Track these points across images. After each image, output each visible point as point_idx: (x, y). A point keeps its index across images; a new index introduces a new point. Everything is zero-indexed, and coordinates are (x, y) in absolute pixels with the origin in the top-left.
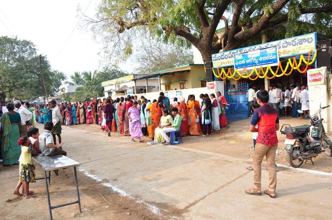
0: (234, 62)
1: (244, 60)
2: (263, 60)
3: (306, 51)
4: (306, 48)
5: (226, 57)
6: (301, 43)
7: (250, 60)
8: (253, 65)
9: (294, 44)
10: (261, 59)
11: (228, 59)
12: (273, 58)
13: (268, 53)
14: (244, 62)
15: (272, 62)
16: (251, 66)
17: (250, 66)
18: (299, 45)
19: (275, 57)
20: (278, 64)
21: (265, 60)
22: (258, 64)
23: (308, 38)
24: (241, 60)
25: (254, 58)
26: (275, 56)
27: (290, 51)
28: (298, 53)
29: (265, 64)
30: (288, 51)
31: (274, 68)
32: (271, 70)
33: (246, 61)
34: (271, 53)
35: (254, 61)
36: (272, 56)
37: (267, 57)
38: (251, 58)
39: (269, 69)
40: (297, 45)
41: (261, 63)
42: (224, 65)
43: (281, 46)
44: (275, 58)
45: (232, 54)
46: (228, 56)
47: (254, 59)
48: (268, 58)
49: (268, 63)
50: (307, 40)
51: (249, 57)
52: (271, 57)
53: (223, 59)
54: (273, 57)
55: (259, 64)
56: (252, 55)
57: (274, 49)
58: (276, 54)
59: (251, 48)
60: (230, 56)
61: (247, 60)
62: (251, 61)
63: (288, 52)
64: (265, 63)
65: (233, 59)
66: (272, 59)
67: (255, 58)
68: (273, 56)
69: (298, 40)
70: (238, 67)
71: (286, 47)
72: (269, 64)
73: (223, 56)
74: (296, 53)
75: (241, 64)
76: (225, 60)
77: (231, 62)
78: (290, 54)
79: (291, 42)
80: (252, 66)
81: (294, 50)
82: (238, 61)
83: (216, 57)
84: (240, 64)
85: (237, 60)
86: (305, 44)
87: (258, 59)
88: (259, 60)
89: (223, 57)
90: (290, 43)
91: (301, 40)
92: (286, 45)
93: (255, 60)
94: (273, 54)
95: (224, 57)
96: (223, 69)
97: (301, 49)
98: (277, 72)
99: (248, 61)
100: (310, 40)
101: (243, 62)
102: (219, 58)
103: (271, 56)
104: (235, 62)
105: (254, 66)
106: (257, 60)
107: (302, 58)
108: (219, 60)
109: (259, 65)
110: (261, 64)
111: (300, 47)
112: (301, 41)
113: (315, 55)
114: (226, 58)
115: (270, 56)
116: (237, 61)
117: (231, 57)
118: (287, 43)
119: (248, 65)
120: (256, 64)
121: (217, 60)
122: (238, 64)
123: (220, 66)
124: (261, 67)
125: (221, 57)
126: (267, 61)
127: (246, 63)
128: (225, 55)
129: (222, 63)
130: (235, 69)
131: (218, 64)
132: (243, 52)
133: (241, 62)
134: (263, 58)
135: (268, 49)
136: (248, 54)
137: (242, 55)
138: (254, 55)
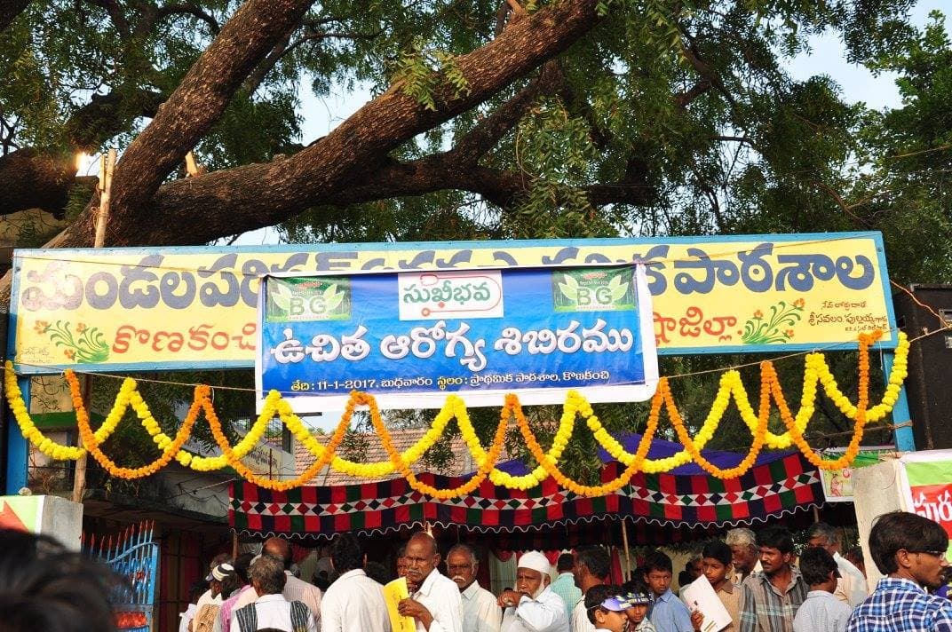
0: (256, 339)
1: (362, 330)
2: (532, 349)
3: (840, 335)
4: (833, 312)
5: (181, 290)
6: (801, 277)
7: (418, 340)
8: (443, 381)
9: (760, 277)
10: (511, 341)
11: (197, 313)
12: (612, 348)
13: (569, 309)
14: (365, 349)
15: (604, 374)
16: (425, 388)
17: (414, 388)
18: (790, 294)
19: (624, 340)
20: (649, 388)
21: (546, 350)
22: (488, 379)
23: (843, 259)
24: (336, 328)
25: (451, 325)
26: (627, 333)
27: (732, 321)
28: (789, 341)
29: (546, 384)
30: (719, 320)
31: (623, 419)
32: (594, 423)
33: (375, 344)
34: (594, 306)
35: (449, 351)
36: (604, 330)
37: (564, 334)
38: (432, 323)
39: (578, 414)
40: (780, 287)
41: (507, 368)
42: (140, 356)
43: (670, 273)
44: (625, 348)
45: (240, 279)
46: (200, 282)
47: (455, 336)
48: (569, 342)
49: (566, 376)
50: (838, 269)
51: (408, 311)
52: (597, 342)
53: (149, 301)
54: (612, 340)
55: (498, 378)
56: (433, 305)
57: (617, 286)
58: (632, 321)
59: (428, 257)
60: (224, 287)
61: (391, 338)
62: (424, 347)
63: (716, 327)
64: (543, 377)
65: (243, 314)
66: (599, 349)
67: (464, 327)
68: (613, 332)
69: (782, 259)
70: (297, 386)
71: (705, 288)
72: (574, 383)
73: (153, 277)
74: (775, 340)
75: (330, 357)
76: (160, 318)
77: (220, 341)
78: (735, 341)
79: (739, 264)
80: (435, 387)
81: (758, 315)
82: (304, 334)
84: (316, 357)
85: (295, 326)
86: (830, 289)
87: (490, 340)
88: (498, 345)
89: (141, 285)
90: (731, 266)
91: (804, 260)
92: (700, 275)
93: (465, 341)
94: (606, 315)
95: (157, 284)
96: (130, 383)
97: (805, 315)
98: (645, 443)
99: (394, 346)
100: (858, 271)
101: (354, 346)
102: (102, 289)
103: (594, 331)
104: (271, 339)
105: (450, 388)
106: (481, 342)
107: (817, 370)
108: (101, 303)
109: (492, 386)
110: (508, 377)
111: (798, 306)
112: (803, 268)
113: (898, 372)
114: (180, 303)
115: (585, 333)
116: (288, 333)
117: (229, 301)
118: (705, 261)
119: (390, 375)
120: (471, 373)
121: (75, 304)
122: (300, 356)
123: (105, 357)
124: (512, 401)
125: (125, 286)
126: (558, 361)
127: (381, 361)
128: (166, 277)
129: (122, 338)
130: (265, 394)
131: (76, 337)
132: (355, 268)
133: (328, 347)
134: (526, 338)
135: (566, 277)
136: (402, 294)
137: (339, 289)
138: (453, 310)
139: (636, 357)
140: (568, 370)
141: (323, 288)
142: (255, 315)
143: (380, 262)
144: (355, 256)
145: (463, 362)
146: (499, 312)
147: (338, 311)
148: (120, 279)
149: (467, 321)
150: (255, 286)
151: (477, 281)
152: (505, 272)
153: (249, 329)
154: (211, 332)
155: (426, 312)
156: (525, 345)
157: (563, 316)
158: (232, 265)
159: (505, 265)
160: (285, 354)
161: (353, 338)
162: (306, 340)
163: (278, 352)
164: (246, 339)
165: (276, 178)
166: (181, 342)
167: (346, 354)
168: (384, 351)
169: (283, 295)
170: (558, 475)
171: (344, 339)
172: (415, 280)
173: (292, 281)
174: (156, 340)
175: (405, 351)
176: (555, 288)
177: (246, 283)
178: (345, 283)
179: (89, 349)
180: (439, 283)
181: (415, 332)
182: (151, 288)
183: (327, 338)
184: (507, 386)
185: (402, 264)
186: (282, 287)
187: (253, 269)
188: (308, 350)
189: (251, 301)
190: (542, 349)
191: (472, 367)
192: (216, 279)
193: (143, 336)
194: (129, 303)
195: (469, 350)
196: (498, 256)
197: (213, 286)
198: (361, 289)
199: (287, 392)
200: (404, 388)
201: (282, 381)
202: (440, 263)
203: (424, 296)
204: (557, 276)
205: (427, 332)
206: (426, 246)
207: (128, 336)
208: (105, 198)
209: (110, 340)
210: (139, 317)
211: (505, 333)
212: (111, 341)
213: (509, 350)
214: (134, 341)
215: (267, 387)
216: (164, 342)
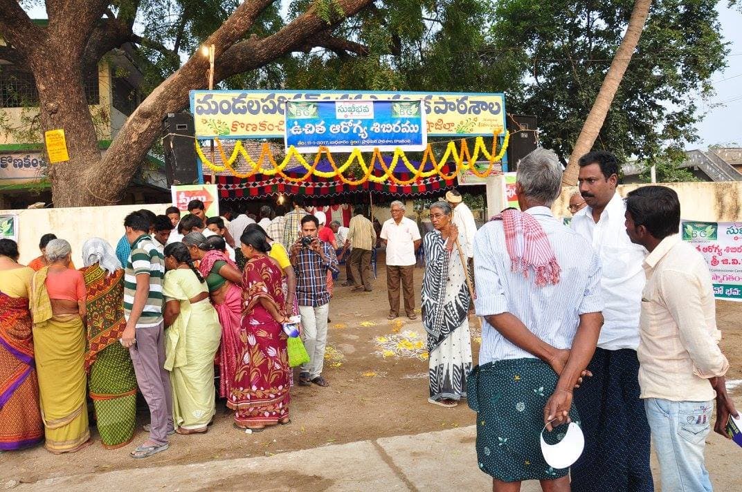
0: (284, 127)
2: (384, 131)
3: (488, 131)
4: (487, 122)
5: (255, 108)
6: (477, 109)
7: (343, 127)
8: (352, 142)
9: (463, 109)
10: (376, 128)
11: (261, 117)
12: (412, 131)
13: (397, 116)
14: (324, 129)
15: (409, 141)
16: (346, 145)
17: (342, 144)
18: (473, 115)
19: (416, 128)
20: (423, 147)
21: (389, 131)
22: (368, 142)
23: (491, 103)
24: (314, 122)
25: (355, 121)
26: (417, 126)
27: (453, 124)
28: (471, 133)
29: (389, 144)
30: (449, 124)
31: (415, 158)
32: (405, 159)
33: (328, 128)
34: (406, 116)
35: (355, 131)
36: (409, 125)
37: (395, 125)
38: (348, 120)
39: (399, 156)
40: (470, 113)
41: (375, 137)
42: (241, 132)
43: (432, 106)
44: (416, 131)
45: (277, 103)
46: (262, 104)
47: (357, 125)
48: (397, 129)
49: (396, 141)
50: (488, 107)
51: (339, 116)
52: (407, 129)
53: (243, 112)
54: (412, 128)
55: (372, 142)
56: (349, 113)
57: (414, 108)
58: (418, 121)
59: (346, 96)
60: (271, 107)
61: (333, 126)
62: (345, 129)
63: (448, 126)
64: (387, 141)
65: (276, 118)
66: (407, 132)
67: (360, 122)
68: (412, 126)
69: (471, 102)
70: (300, 143)
71: (444, 112)
72: (398, 144)
73: (244, 102)
74: (467, 132)
75: (311, 132)
76: (247, 118)
77: (271, 127)
78: (453, 132)
79: (456, 103)
80: (349, 144)
81: (462, 123)
82: (302, 123)
83: (209, 101)
84: (307, 133)
85: (298, 120)
86: (485, 114)
87: (369, 128)
88: (372, 129)
89: (239, 105)
90: (454, 104)
91: (478, 103)
92: (443, 107)
93: (360, 127)
94: (410, 119)
95: (246, 105)
96: (239, 142)
97: (477, 123)
99: (335, 129)
100: (495, 108)
101: (320, 128)
102: (225, 106)
103: (406, 125)
104: (290, 124)
105: (354, 145)
106: (366, 128)
107: (480, 143)
108: (225, 112)
109: (370, 144)
110: (375, 141)
111: (476, 120)
112: (477, 106)
113: (505, 145)
114: (255, 113)
115: (403, 125)
116: (296, 123)
117: (273, 112)
118: (445, 102)
119: (333, 140)
120: (362, 139)
121: (215, 112)
122: (300, 132)
123: (228, 133)
124: (377, 150)
125: (234, 105)
126: (393, 136)
127: (330, 134)
128: (249, 102)
129: (234, 126)
130: (288, 147)
131: (217, 125)
132: (320, 99)
133: (311, 129)
134: (382, 127)
135: (397, 104)
136: (337, 109)
137: (314, 106)
138: (356, 116)
139: (419, 135)
140: (395, 138)
141: (308, 106)
142: (284, 118)
143: (329, 98)
144: (319, 95)
145: (359, 135)
146: (372, 117)
147: (314, 115)
148: (232, 102)
149: (361, 120)
150: (283, 106)
151: (364, 105)
152: (374, 102)
153: (281, 123)
154: (267, 124)
155: (346, 116)
156: (381, 129)
157: (394, 119)
158: (274, 98)
159: (374, 100)
160: (295, 131)
161: (320, 125)
162: (302, 126)
163: (292, 130)
164: (281, 127)
165: (260, 49)
166: (256, 128)
167: (317, 132)
168: (331, 131)
169: (293, 109)
170: (393, 177)
171: (317, 126)
172: (342, 104)
173: (297, 103)
174: (247, 127)
175: (339, 131)
176: (392, 108)
177: (279, 105)
178: (316, 104)
179: (223, 129)
180: (351, 105)
181: (342, 124)
182: (243, 107)
183: (310, 125)
184: (375, 144)
185: (337, 98)
186: (293, 105)
187: (281, 100)
188: (304, 129)
189: (282, 112)
190: (388, 131)
191: (362, 137)
192: (268, 103)
193: (242, 125)
194: (236, 112)
195: (362, 131)
196: (371, 97)
197: (267, 106)
198: (322, 107)
199: (296, 145)
200: (338, 145)
201: (294, 141)
202: (351, 98)
203: (345, 110)
204: (393, 104)
205: (346, 123)
206: (345, 92)
207: (236, 125)
208: (212, 66)
209: (230, 126)
210: (240, 118)
211: (374, 125)
212: (230, 128)
213: (376, 131)
214: (239, 127)
215: (289, 144)
216: (250, 128)
